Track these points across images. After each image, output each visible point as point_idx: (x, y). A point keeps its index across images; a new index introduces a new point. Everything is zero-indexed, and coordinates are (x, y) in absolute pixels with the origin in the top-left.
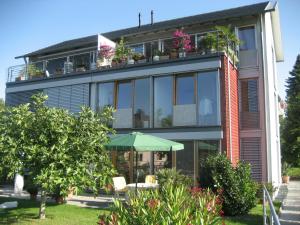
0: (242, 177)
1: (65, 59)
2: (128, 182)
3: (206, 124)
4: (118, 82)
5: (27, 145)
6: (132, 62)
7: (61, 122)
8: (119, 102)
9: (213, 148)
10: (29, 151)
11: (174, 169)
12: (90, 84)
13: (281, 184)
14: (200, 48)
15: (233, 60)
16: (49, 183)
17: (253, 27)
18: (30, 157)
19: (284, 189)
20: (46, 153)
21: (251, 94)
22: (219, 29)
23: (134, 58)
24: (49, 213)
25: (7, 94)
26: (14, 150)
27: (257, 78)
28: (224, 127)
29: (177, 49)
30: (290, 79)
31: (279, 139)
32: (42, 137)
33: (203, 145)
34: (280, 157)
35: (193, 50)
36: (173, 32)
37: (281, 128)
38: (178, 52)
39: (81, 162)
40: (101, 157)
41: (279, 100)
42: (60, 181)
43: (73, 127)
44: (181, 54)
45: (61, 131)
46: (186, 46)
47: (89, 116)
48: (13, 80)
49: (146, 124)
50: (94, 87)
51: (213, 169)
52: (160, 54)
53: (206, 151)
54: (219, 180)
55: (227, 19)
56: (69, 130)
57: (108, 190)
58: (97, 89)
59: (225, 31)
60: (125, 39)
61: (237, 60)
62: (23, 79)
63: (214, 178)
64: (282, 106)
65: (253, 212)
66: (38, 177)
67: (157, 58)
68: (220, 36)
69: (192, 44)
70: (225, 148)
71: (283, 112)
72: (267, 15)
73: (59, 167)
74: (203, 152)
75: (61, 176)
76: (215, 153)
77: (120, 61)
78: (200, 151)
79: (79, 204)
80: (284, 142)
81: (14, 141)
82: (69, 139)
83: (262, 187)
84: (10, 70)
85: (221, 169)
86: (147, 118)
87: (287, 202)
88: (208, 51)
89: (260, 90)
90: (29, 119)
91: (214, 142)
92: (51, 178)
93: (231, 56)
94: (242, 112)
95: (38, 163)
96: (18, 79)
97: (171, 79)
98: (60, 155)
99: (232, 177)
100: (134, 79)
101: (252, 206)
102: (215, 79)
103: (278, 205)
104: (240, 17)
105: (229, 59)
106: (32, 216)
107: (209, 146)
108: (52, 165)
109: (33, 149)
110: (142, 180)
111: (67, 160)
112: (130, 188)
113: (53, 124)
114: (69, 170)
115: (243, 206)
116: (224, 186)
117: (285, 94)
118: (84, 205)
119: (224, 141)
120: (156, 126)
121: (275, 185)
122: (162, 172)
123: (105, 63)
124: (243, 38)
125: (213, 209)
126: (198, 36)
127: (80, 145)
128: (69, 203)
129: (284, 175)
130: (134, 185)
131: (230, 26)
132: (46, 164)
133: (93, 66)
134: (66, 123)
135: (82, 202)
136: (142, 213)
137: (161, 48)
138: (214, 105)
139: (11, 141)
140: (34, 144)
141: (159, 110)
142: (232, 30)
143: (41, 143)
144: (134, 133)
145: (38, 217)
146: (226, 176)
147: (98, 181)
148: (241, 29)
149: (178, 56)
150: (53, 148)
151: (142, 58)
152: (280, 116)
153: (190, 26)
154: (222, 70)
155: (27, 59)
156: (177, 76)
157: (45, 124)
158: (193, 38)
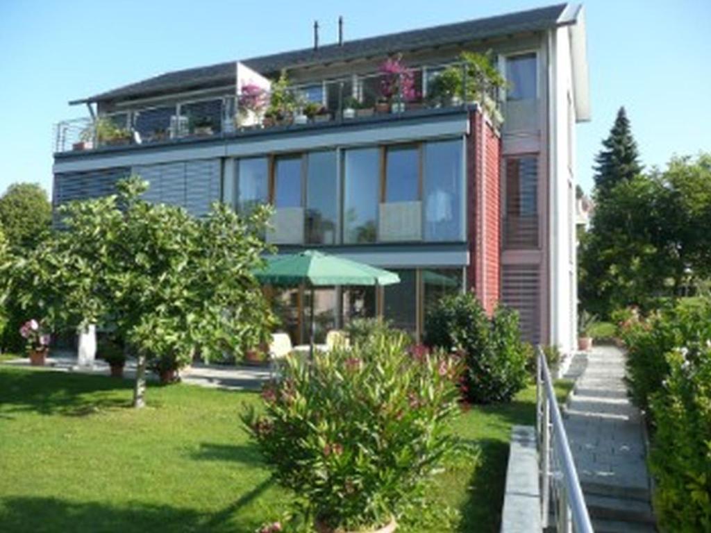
0: (503, 334)
1: (173, 111)
2: (295, 343)
3: (441, 239)
4: (276, 158)
5: (112, 271)
6: (303, 119)
7: (176, 232)
8: (278, 196)
9: (452, 281)
10: (115, 283)
11: (379, 319)
12: (223, 159)
13: (575, 352)
14: (431, 96)
15: (493, 117)
16: (156, 341)
17: (534, 55)
18: (118, 294)
19: (581, 361)
20: (149, 288)
21: (524, 185)
22: (468, 57)
23: (305, 112)
24: (152, 398)
25: (57, 175)
26: (88, 281)
27: (537, 154)
28: (471, 245)
29: (389, 96)
30: (603, 155)
31: (574, 268)
32: (140, 259)
33: (432, 277)
34: (576, 301)
35: (419, 99)
36: (380, 63)
37: (580, 248)
38: (390, 102)
39: (213, 304)
40: (249, 296)
41: (579, 194)
42: (174, 338)
43: (197, 241)
44: (395, 107)
45: (176, 247)
46: (405, 92)
47: (228, 220)
48: (69, 147)
49: (328, 238)
50: (230, 166)
51: (450, 319)
52: (356, 106)
53: (439, 288)
54: (460, 338)
55: (484, 40)
56: (191, 247)
57: (260, 355)
58: (237, 170)
59: (480, 63)
60: (290, 74)
61: (500, 119)
62: (89, 146)
63: (453, 335)
64: (585, 207)
65: (520, 396)
66: (136, 329)
67: (349, 112)
68: (471, 74)
69: (417, 86)
70: (472, 282)
71: (585, 219)
72: (562, 33)
73: (174, 312)
74: (433, 290)
75: (176, 329)
76: (454, 290)
77: (280, 118)
78: (428, 287)
79: (205, 384)
80: (584, 273)
81: (89, 266)
82: (190, 263)
83: (537, 352)
84: (62, 127)
85: (465, 319)
86: (330, 226)
87: (584, 383)
88: (446, 100)
89: (542, 176)
90: (116, 224)
91: (454, 271)
92: (159, 331)
93: (489, 111)
94: (507, 219)
95: (134, 304)
96: (78, 147)
97: (376, 153)
98: (176, 290)
99: (485, 333)
100: (308, 152)
101: (518, 387)
102: (458, 156)
103: (568, 386)
104: (510, 36)
105: (486, 117)
106: (120, 402)
107: (443, 279)
108: (162, 308)
109: (125, 279)
110: (321, 340)
111: (188, 300)
112: (297, 353)
113: (161, 234)
114: (191, 317)
115: (503, 385)
116: (470, 350)
117: (592, 184)
118: (215, 385)
119: (472, 269)
120: (347, 240)
121: (562, 350)
122: (358, 323)
123: (251, 120)
124: (514, 76)
125: (449, 372)
126: (429, 71)
127: (211, 273)
128: (185, 381)
129: (581, 335)
130: (306, 348)
131: (489, 52)
132: (150, 307)
133: (227, 126)
134: (185, 233)
135: (210, 379)
136: (334, 378)
137: (357, 93)
138: (455, 204)
139: (82, 264)
140: (125, 270)
141: (352, 211)
142: (493, 61)
143: (139, 269)
144: (308, 253)
145: (133, 405)
146: (474, 332)
147: (244, 338)
148: (511, 59)
149: (390, 111)
150: (162, 278)
151: (322, 112)
152: (579, 226)
153: (413, 51)
154: (472, 138)
155: (94, 106)
156: (387, 147)
157: (146, 234)
158: (418, 76)
